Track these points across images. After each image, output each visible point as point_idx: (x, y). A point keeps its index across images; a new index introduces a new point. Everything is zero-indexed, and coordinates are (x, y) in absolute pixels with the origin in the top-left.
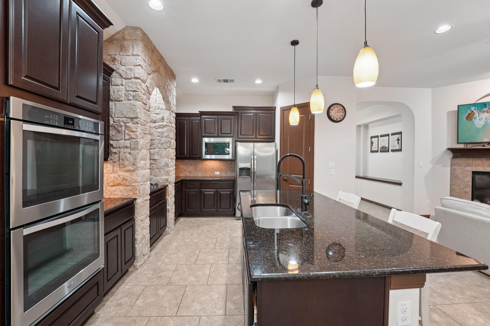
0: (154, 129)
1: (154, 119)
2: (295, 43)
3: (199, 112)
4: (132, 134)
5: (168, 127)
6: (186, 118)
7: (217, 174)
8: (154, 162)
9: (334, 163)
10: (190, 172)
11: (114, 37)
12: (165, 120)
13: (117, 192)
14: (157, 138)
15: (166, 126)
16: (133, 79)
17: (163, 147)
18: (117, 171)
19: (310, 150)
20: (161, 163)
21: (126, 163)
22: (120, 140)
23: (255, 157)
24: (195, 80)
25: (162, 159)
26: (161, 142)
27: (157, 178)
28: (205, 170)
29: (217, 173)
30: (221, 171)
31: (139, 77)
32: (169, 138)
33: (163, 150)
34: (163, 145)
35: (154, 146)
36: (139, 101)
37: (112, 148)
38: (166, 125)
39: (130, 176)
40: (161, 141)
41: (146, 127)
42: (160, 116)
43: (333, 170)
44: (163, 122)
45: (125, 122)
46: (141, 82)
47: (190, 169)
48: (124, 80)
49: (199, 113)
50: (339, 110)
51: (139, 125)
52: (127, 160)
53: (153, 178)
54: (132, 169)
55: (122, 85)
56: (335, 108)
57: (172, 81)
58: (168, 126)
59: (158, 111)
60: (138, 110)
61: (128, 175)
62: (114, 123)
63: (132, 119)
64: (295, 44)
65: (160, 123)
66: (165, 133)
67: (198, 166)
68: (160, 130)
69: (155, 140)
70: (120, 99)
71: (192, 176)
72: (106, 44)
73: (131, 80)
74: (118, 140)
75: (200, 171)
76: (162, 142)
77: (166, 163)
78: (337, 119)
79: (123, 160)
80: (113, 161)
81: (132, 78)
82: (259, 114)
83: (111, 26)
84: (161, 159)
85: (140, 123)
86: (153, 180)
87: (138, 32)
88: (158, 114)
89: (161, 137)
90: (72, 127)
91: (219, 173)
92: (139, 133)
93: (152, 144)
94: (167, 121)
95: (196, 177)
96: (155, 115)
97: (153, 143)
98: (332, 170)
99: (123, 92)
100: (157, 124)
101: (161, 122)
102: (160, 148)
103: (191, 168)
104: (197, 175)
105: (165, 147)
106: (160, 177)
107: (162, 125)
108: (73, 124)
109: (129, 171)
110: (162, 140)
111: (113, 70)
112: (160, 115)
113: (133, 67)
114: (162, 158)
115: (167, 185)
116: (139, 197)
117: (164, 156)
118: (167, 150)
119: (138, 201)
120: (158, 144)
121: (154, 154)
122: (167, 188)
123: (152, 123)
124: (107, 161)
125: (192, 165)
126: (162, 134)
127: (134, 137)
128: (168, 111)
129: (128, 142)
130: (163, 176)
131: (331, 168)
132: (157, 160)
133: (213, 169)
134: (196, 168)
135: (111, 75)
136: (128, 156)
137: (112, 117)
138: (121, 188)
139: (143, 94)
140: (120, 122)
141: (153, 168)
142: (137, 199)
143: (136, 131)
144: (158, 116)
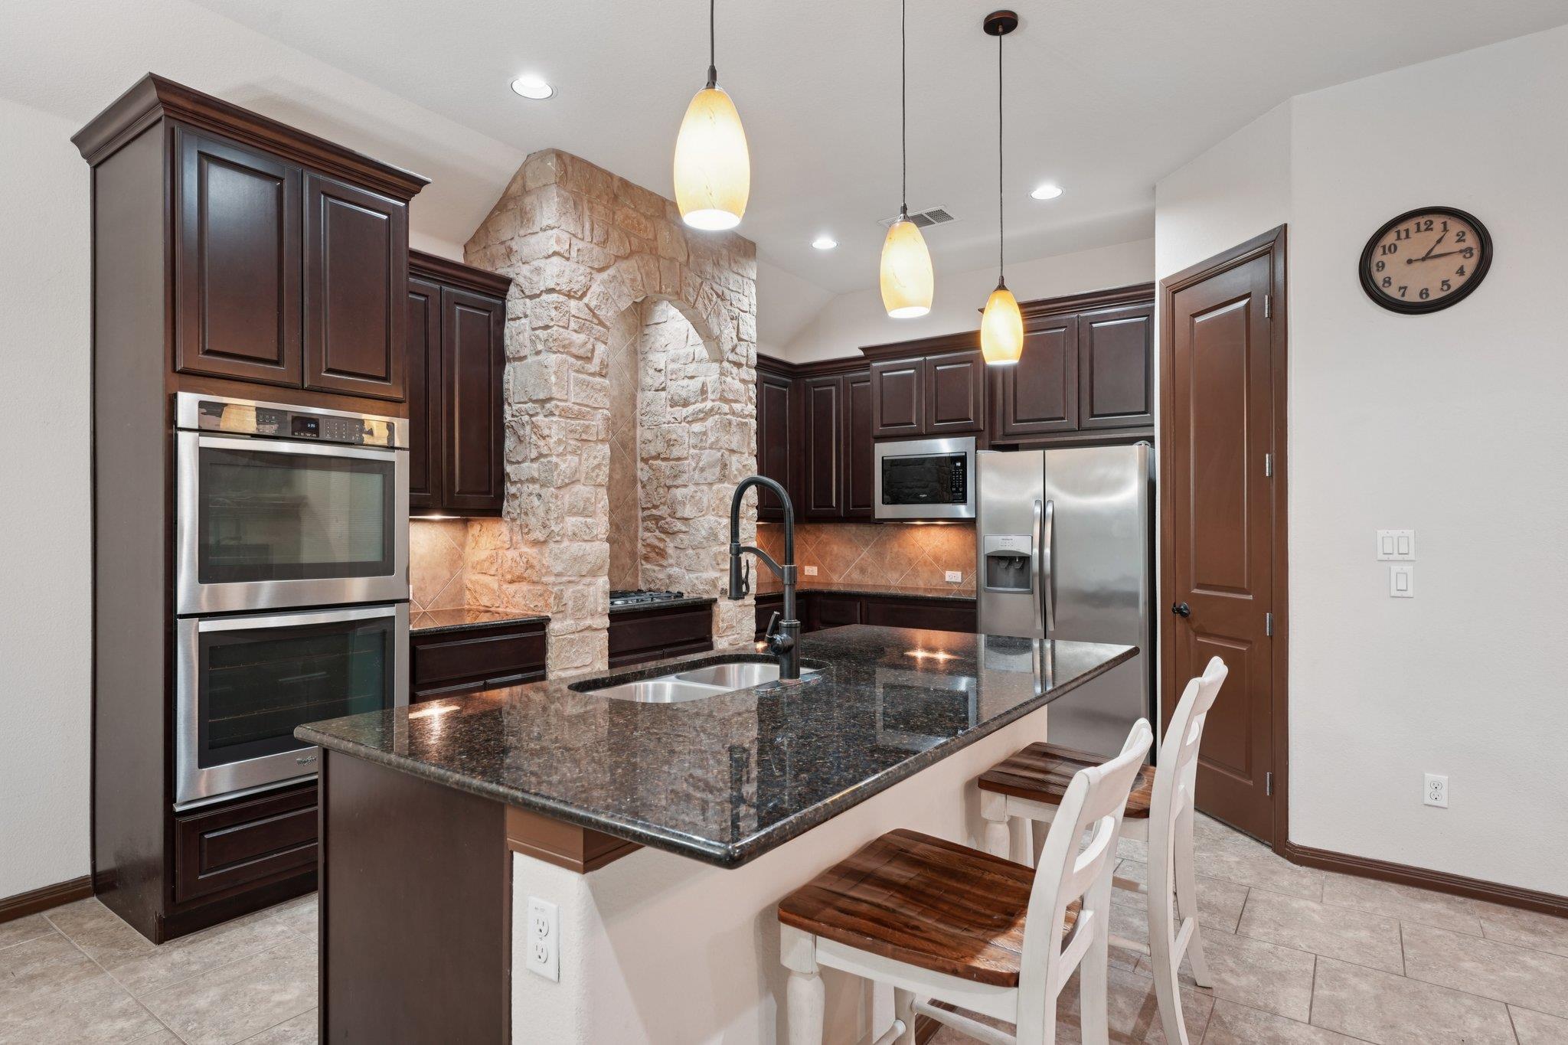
0: (683, 424)
1: (684, 394)
2: (1001, 24)
3: (863, 349)
4: (541, 443)
5: (717, 416)
6: (835, 377)
7: (954, 580)
8: (684, 528)
9: (1410, 533)
10: (863, 571)
11: (510, 192)
12: (711, 396)
13: (518, 599)
14: (692, 451)
15: (711, 412)
16: (544, 294)
17: (706, 479)
18: (517, 543)
19: (1267, 471)
20: (701, 529)
21: (532, 521)
22: (523, 461)
23: (1049, 510)
24: (824, 243)
25: (702, 519)
26: (700, 465)
27: (693, 576)
28: (910, 561)
29: (953, 576)
30: (968, 569)
31: (552, 286)
32: (719, 450)
33: (705, 488)
34: (705, 474)
35: (685, 477)
36: (555, 353)
37: (509, 484)
38: (712, 409)
39: (539, 557)
40: (699, 461)
41: (587, 423)
42: (695, 385)
43: (1408, 568)
44: (704, 400)
45: (531, 413)
46: (562, 298)
47: (863, 559)
48: (527, 300)
49: (861, 353)
50: (1439, 241)
51: (555, 419)
52: (534, 514)
53: (683, 577)
54: (542, 539)
55: (526, 316)
56: (1407, 237)
57: (730, 265)
58: (717, 413)
59: (691, 369)
60: (553, 379)
61: (534, 555)
62: (513, 419)
63: (543, 402)
64: (1000, 30)
65: (699, 406)
66: (710, 434)
67: (888, 546)
68: (697, 427)
69: (686, 458)
70: (522, 354)
71: (870, 583)
72: (498, 215)
73: (541, 298)
74: (518, 463)
75: (893, 567)
76: (703, 463)
77: (711, 528)
78: (1424, 292)
79: (526, 514)
80: (512, 515)
81: (542, 291)
82: (1091, 323)
83: (425, 189)
84: (700, 519)
85: (557, 414)
86: (682, 582)
87: (550, 164)
88: (692, 377)
89: (701, 448)
90: (314, 435)
91: (959, 574)
92: (555, 439)
93: (680, 472)
94: (713, 397)
95: (879, 586)
96: (686, 381)
97: (681, 468)
98: (1395, 568)
99: (526, 335)
100: (691, 409)
101: (700, 400)
102: (698, 484)
103: (866, 553)
104: (883, 582)
105: (709, 481)
106: (700, 574)
107: (703, 412)
108: (316, 431)
109: (536, 543)
110: (703, 457)
111: (507, 282)
112: (698, 378)
113: (543, 261)
114: (703, 516)
115: (715, 600)
116: (560, 616)
117: (708, 508)
118: (715, 487)
119: (554, 627)
120: (694, 470)
121: (684, 504)
122: (715, 608)
123: (679, 406)
124: (499, 518)
125: (867, 545)
126: (702, 440)
127: (545, 451)
128: (716, 366)
129: (535, 465)
130: (705, 569)
131: (1391, 557)
132: (691, 521)
133: (937, 559)
134: (880, 555)
135: (506, 295)
136: (536, 502)
137: (510, 404)
138: (524, 587)
139: (575, 331)
140: (522, 413)
141: (681, 546)
142: (552, 620)
143: (548, 436)
144: (691, 382)
